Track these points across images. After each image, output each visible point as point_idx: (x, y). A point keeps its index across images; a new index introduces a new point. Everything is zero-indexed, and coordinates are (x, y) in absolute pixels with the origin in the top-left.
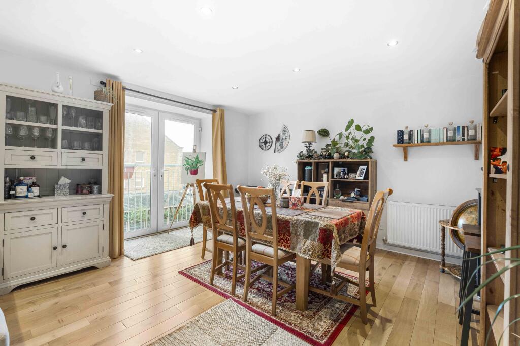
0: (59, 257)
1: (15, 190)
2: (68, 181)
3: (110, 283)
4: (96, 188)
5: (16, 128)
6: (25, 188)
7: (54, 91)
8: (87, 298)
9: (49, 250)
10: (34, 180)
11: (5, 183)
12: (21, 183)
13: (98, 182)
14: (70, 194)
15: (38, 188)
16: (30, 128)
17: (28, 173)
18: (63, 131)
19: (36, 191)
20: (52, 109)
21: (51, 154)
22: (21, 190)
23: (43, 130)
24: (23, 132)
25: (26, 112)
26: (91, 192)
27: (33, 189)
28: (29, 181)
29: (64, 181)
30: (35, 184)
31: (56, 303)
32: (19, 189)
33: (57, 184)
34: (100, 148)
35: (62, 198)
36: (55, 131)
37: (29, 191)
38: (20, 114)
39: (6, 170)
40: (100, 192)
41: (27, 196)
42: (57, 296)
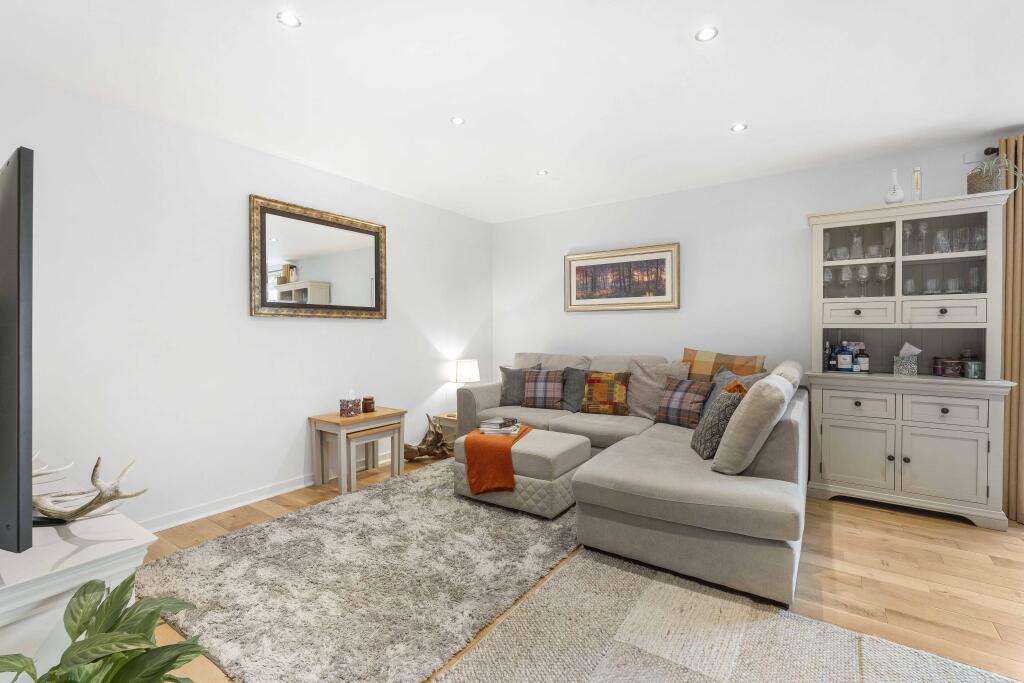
0: (898, 476)
1: (836, 359)
2: (917, 351)
3: (992, 558)
4: (973, 367)
5: (837, 270)
6: (848, 358)
7: (888, 203)
8: (940, 559)
9: (882, 460)
10: (862, 346)
11: (825, 348)
12: (844, 351)
13: (979, 356)
14: (919, 374)
15: (867, 359)
16: (855, 269)
17: (854, 335)
18: (905, 264)
19: (864, 362)
20: (887, 231)
21: (884, 305)
22: (844, 360)
23: (873, 268)
24: (846, 276)
25: (849, 245)
26: (963, 374)
27: (860, 359)
28: (854, 347)
29: (909, 350)
30: (862, 353)
31: (885, 540)
32: (841, 357)
33: (898, 355)
34: (982, 288)
35: (905, 378)
36: (892, 266)
37: (854, 362)
38: (842, 251)
39: (826, 331)
40: (982, 376)
41: (851, 370)
42: (889, 531)
